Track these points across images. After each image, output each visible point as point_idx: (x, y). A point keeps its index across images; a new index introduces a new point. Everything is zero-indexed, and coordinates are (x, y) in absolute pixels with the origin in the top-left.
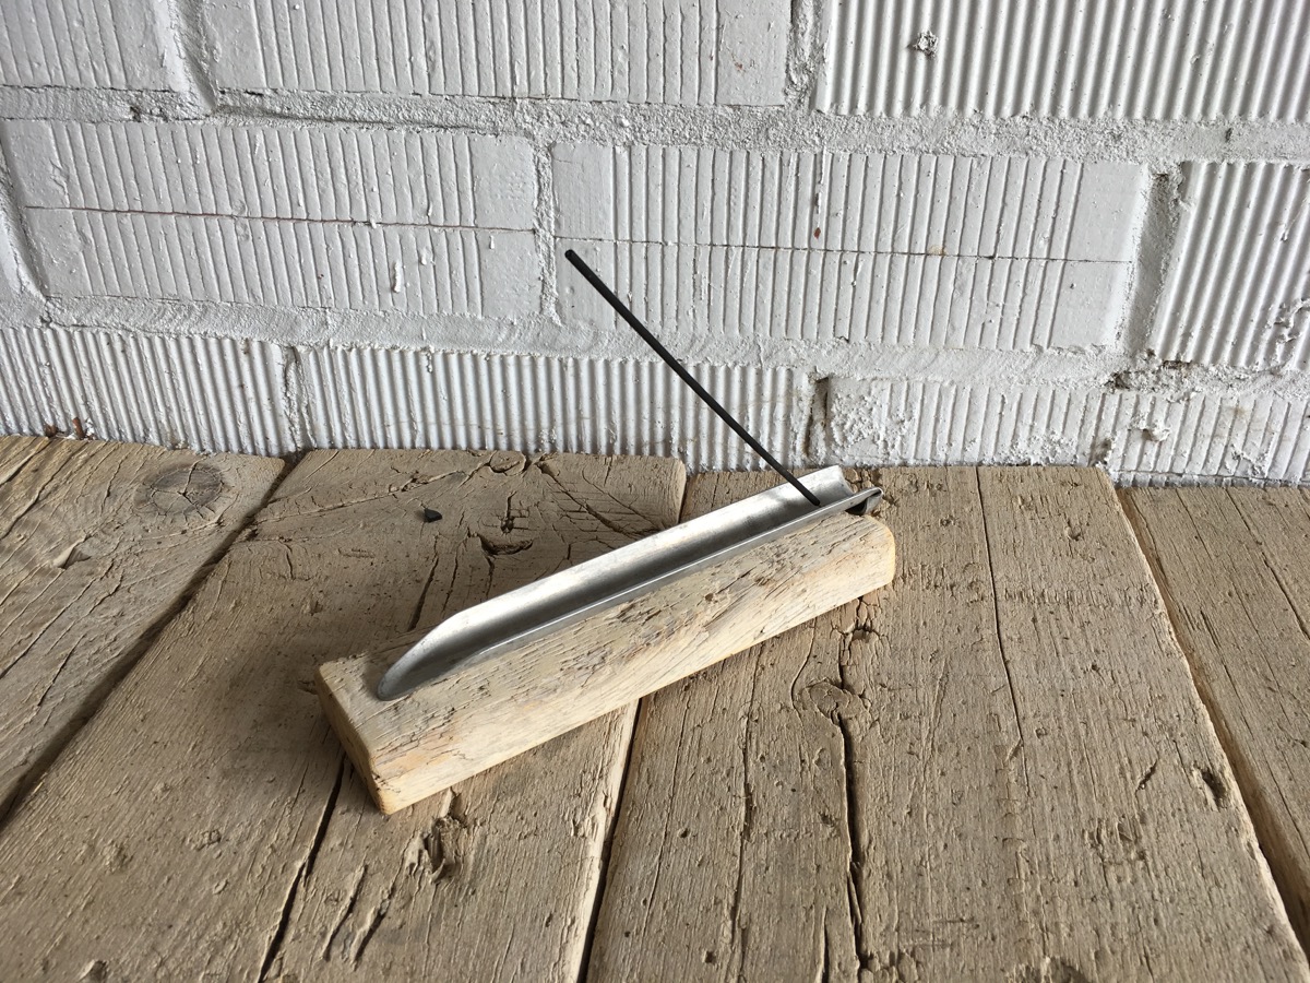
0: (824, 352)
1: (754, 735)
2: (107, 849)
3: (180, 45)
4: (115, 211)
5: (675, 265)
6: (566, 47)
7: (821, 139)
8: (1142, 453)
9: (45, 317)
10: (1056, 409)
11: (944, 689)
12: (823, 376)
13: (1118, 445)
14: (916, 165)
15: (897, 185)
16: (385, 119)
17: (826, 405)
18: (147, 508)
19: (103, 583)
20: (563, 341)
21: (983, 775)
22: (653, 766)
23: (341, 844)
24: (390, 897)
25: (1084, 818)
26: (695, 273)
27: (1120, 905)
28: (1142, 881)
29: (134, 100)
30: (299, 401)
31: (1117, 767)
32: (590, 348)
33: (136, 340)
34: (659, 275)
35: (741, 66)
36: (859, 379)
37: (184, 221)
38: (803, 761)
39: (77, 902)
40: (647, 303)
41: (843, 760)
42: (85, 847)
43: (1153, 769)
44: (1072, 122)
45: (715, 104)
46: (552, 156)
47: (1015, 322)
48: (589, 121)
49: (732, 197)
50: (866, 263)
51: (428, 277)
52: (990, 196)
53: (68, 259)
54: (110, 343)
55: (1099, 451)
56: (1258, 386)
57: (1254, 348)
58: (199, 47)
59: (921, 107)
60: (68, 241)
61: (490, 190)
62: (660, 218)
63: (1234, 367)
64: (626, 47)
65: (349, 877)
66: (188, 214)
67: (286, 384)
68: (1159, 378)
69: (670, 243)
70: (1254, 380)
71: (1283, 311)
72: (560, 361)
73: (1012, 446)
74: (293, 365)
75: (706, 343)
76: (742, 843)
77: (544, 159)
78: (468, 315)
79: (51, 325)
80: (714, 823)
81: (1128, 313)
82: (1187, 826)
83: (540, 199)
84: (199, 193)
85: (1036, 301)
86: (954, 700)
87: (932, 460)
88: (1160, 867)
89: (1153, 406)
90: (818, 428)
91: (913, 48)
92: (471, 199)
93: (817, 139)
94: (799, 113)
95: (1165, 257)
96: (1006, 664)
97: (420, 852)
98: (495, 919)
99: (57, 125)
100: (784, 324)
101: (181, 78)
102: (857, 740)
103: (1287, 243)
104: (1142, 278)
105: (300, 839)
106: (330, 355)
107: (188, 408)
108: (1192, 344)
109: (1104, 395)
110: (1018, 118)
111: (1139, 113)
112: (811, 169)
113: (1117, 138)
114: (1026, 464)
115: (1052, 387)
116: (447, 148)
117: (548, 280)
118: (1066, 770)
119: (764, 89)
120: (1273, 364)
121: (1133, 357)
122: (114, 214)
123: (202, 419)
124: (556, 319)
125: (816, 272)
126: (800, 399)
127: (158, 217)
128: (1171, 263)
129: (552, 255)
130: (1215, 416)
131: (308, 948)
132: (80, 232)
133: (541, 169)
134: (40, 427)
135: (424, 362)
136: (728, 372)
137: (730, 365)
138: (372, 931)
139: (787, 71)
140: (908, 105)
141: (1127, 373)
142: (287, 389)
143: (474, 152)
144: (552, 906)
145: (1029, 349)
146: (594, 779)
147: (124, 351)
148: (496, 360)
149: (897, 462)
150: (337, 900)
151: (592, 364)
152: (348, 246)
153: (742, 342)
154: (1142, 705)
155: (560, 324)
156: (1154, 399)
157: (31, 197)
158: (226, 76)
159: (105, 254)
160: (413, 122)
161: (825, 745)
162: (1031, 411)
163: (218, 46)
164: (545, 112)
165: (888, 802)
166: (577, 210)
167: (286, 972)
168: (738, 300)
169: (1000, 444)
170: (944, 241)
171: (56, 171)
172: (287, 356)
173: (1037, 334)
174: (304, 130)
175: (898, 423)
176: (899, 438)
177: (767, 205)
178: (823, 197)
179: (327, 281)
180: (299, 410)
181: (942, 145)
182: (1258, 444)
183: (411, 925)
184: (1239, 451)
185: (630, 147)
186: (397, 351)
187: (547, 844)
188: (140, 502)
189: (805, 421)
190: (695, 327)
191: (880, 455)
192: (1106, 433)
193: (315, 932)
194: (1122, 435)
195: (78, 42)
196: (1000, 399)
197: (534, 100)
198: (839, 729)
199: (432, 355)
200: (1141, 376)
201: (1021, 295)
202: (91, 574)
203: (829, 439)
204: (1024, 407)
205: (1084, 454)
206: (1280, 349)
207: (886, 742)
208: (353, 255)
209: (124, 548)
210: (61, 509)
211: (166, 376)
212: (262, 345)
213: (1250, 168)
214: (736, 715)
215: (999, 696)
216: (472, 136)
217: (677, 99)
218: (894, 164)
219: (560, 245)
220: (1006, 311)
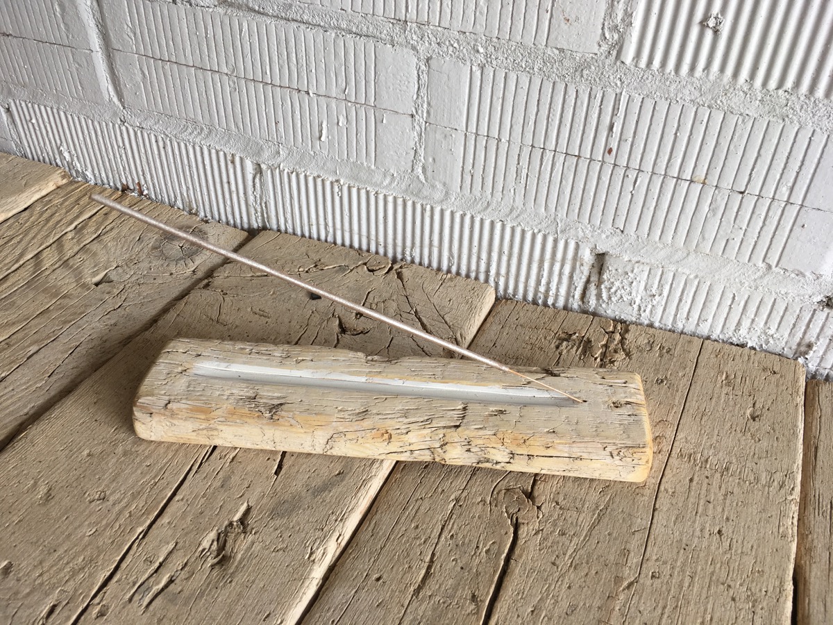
0: (604, 236)
1: (454, 516)
2: (43, 487)
4: (160, 59)
5: (505, 155)
7: (622, 83)
9: (122, 118)
10: (774, 312)
11: (599, 520)
12: (601, 252)
13: (819, 348)
14: (693, 114)
15: (676, 126)
16: (322, 24)
17: (600, 273)
18: (156, 253)
19: (114, 301)
21: (597, 597)
22: (380, 520)
23: (169, 523)
24: (182, 569)
26: (519, 164)
30: (261, 199)
32: (442, 201)
33: (171, 141)
34: (494, 160)
35: (568, 20)
36: (626, 260)
37: (200, 72)
38: (477, 547)
39: (14, 518)
40: (483, 178)
41: (505, 555)
42: (32, 482)
44: (826, 101)
45: (546, 46)
46: (429, 67)
47: (753, 243)
48: (456, 45)
49: (551, 115)
50: (644, 180)
51: (342, 133)
52: (748, 147)
53: (134, 85)
54: (157, 141)
55: (803, 349)
59: (704, 71)
60: (135, 74)
61: (386, 83)
62: (498, 121)
65: (164, 548)
66: (202, 68)
67: (254, 186)
69: (503, 140)
72: (422, 205)
73: (735, 331)
74: (258, 176)
75: (521, 213)
76: (412, 597)
77: (423, 67)
78: (365, 164)
79: (125, 124)
80: (400, 577)
83: (418, 95)
84: (209, 56)
85: (772, 231)
86: (603, 530)
87: (673, 326)
90: (592, 288)
91: (703, 24)
92: (373, 87)
93: (619, 83)
94: (608, 62)
96: (654, 510)
97: (213, 541)
98: (236, 605)
100: (577, 211)
102: (521, 542)
105: (148, 512)
106: (280, 174)
107: (198, 190)
109: (815, 310)
110: (781, 92)
112: (612, 104)
114: (743, 346)
115: (774, 295)
116: (360, 50)
117: (419, 150)
118: (660, 612)
119: (583, 39)
122: (160, 61)
123: (206, 197)
124: (422, 177)
125: (606, 179)
126: (582, 265)
127: (185, 67)
129: (423, 134)
131: (122, 591)
132: (141, 69)
133: (420, 74)
134: (119, 184)
135: (336, 190)
136: (534, 236)
137: (536, 231)
138: (163, 590)
139: (603, 29)
140: (693, 67)
142: (254, 190)
143: (377, 55)
144: (273, 607)
145: (761, 264)
146: (336, 520)
147: (164, 148)
148: (381, 197)
149: (646, 322)
150: (151, 562)
151: (442, 212)
152: (294, 105)
153: (546, 218)
154: (742, 575)
155: (424, 181)
157: (115, 43)
159: (155, 86)
160: (340, 28)
161: (498, 539)
162: (754, 309)
164: (426, 34)
165: (522, 598)
166: (442, 106)
167: (104, 603)
168: (547, 188)
169: (726, 327)
170: (707, 174)
171: (129, 29)
172: (256, 169)
173: (768, 256)
174: (272, 23)
175: (651, 296)
176: (650, 306)
177: (576, 125)
178: (617, 127)
179: (281, 125)
180: (261, 204)
181: (716, 102)
183: (186, 593)
185: (482, 68)
186: (320, 179)
187: (288, 560)
188: (154, 248)
189: (584, 279)
190: (514, 201)
191: (634, 315)
192: (811, 337)
193: (131, 580)
194: (824, 342)
196: (732, 296)
197: (420, 25)
198: (512, 530)
199: (341, 186)
201: (761, 224)
202: (108, 293)
203: (599, 296)
204: (749, 305)
205: (790, 348)
207: (540, 550)
208: (298, 112)
209: (134, 279)
210: (109, 244)
211: (187, 167)
212: (241, 159)
214: (448, 497)
215: (637, 536)
216: (377, 44)
217: (519, 38)
218: (676, 110)
219: (428, 129)
220: (747, 234)
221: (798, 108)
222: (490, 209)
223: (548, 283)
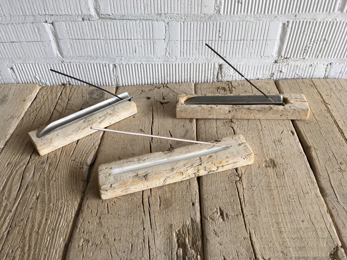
0: (221, 60)
1: (218, 130)
3: (93, 6)
4: (78, 39)
5: (192, 44)
6: (172, 4)
7: (221, 19)
8: (280, 75)
9: (62, 61)
10: (264, 68)
12: (221, 64)
13: (276, 74)
14: (239, 24)
15: (235, 27)
16: (135, 19)
17: (221, 70)
20: (170, 60)
21: (256, 134)
25: (273, 139)
26: (196, 46)
27: (278, 151)
28: (282, 147)
29: (83, 17)
30: (116, 75)
31: (277, 131)
32: (175, 61)
33: (82, 65)
34: (189, 46)
35: (206, 6)
37: (93, 41)
38: (227, 134)
40: (187, 52)
41: (233, 133)
43: (283, 131)
44: (268, 15)
45: (201, 14)
47: (257, 52)
48: (176, 18)
49: (204, 31)
50: (229, 42)
51: (143, 49)
52: (252, 29)
53: (68, 49)
54: (76, 66)
55: (272, 75)
56: (301, 61)
57: (300, 54)
58: (97, 6)
59: (240, 13)
60: (68, 46)
61: (156, 32)
62: (189, 36)
63: (297, 58)
64: (183, 4)
66: (93, 39)
67: (113, 72)
68: (283, 61)
69: (191, 40)
70: (300, 60)
71: (306, 47)
72: (169, 64)
73: (256, 75)
74: (115, 68)
75: (198, 59)
77: (167, 25)
78: (151, 56)
79: (64, 63)
81: (278, 49)
82: (288, 139)
83: (166, 33)
84: (96, 35)
85: (261, 48)
88: (284, 145)
89: (282, 66)
90: (219, 74)
91: (238, 2)
92: (152, 34)
93: (220, 19)
94: (217, 15)
95: (284, 38)
99: (66, 22)
100: (213, 55)
101: (93, 12)
102: (235, 130)
103: (306, 35)
104: (280, 43)
106: (122, 66)
107: (92, 78)
108: (289, 54)
109: (273, 64)
110: (258, 14)
111: (280, 12)
112: (219, 25)
113: (276, 17)
114: (259, 79)
115: (264, 64)
116: (147, 24)
117: (167, 49)
118: (269, 132)
119: (210, 10)
120: (304, 57)
121: (278, 57)
123: (95, 80)
124: (169, 56)
125: (220, 44)
126: (216, 69)
127: (87, 40)
128: (286, 40)
129: (168, 44)
130: (293, 67)
132: (70, 44)
133: (166, 27)
134: (61, 83)
135: (142, 66)
136: (202, 64)
137: (203, 63)
139: (215, 7)
140: (237, 13)
141: (277, 60)
142: (113, 73)
143: (153, 25)
145: (260, 57)
147: (79, 67)
148: (156, 65)
149: (234, 80)
151: (175, 64)
152: (127, 44)
153: (205, 59)
156: (282, 65)
157: (60, 37)
158: (102, 11)
159: (76, 48)
160: (141, 19)
161: (230, 131)
162: (260, 68)
163: (101, 6)
164: (167, 16)
166: (173, 35)
168: (204, 51)
169: (254, 75)
170: (244, 38)
171: (66, 32)
172: (113, 66)
173: (261, 54)
174: (118, 21)
176: (235, 75)
177: (210, 32)
178: (221, 30)
179: (122, 51)
180: (116, 77)
181: (244, 20)
182: (301, 72)
184: (298, 73)
185: (184, 22)
186: (136, 64)
189: (217, 73)
190: (196, 56)
191: (231, 78)
192: (273, 72)
194: (276, 72)
195: (71, 6)
196: (254, 66)
198: (232, 128)
199: (143, 64)
200: (280, 61)
201: (258, 47)
203: (222, 76)
204: (258, 68)
205: (269, 76)
206: (305, 54)
207: (240, 130)
208: (128, 46)
211: (88, 72)
212: (108, 64)
213: (300, 22)
214: (214, 127)
216: (152, 21)
217: (193, 13)
218: (235, 23)
219: (169, 42)
220: (255, 50)
221: (262, 17)
222: (189, 60)
223: (208, 77)
